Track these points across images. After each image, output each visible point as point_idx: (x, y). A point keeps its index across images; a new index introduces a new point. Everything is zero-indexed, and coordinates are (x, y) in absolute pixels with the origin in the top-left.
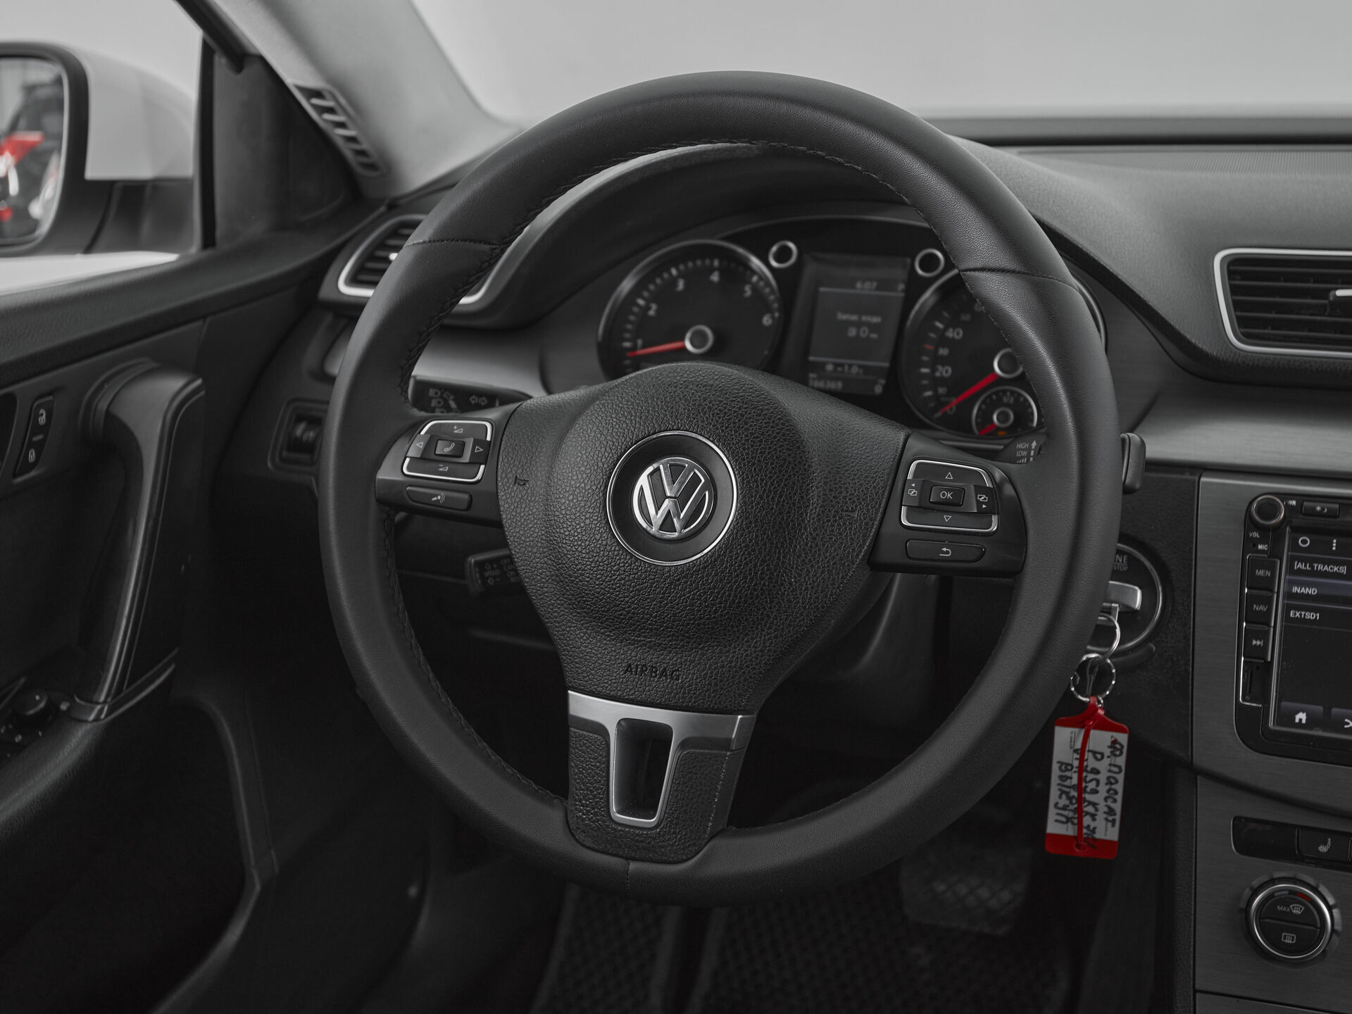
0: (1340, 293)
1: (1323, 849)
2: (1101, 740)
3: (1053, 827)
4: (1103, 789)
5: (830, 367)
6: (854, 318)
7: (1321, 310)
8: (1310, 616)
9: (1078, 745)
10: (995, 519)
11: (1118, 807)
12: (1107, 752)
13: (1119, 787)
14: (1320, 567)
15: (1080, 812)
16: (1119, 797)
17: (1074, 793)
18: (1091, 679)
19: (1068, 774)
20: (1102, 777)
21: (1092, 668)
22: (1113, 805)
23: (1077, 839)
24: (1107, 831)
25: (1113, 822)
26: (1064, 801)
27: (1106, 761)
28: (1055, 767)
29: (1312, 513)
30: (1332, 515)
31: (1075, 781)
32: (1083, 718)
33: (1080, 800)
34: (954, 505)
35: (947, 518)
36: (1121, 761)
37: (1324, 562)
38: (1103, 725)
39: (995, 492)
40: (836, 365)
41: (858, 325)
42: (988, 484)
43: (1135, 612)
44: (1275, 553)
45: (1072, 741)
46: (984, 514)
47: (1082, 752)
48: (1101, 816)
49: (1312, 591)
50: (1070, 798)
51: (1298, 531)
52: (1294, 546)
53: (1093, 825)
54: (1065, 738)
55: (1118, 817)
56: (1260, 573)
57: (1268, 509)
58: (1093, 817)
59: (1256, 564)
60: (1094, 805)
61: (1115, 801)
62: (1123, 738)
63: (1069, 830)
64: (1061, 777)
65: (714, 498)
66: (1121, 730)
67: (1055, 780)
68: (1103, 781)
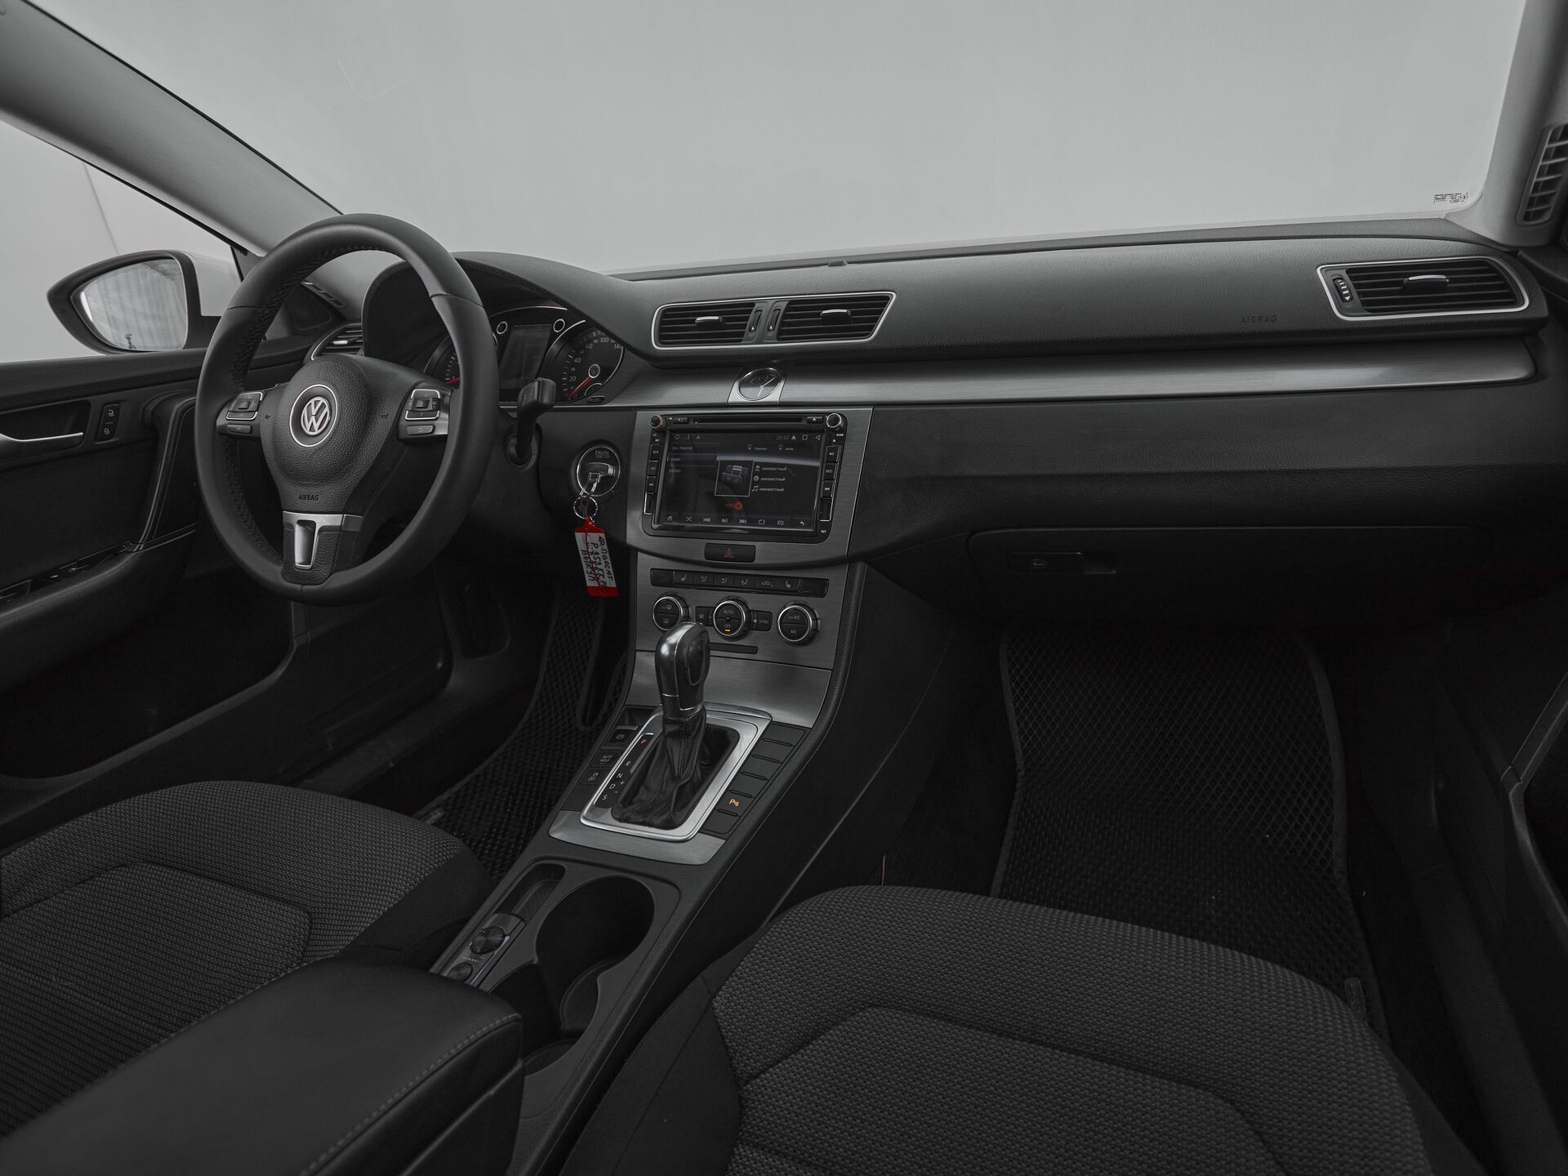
0: (699, 319)
1: (683, 579)
2: (594, 537)
3: (589, 583)
4: (603, 561)
7: (694, 329)
8: (675, 471)
9: (586, 541)
11: (611, 570)
12: (599, 543)
13: (608, 560)
14: (683, 448)
15: (597, 574)
16: (610, 565)
17: (592, 565)
19: (587, 556)
21: (584, 503)
22: (609, 570)
23: (599, 587)
24: (611, 583)
25: (611, 577)
26: (589, 570)
27: (599, 548)
28: (580, 552)
29: (678, 423)
30: (686, 423)
31: (590, 559)
32: (585, 528)
33: (595, 569)
34: (425, 408)
35: (422, 414)
36: (605, 547)
37: (684, 446)
38: (593, 530)
39: (441, 400)
42: (439, 397)
44: (661, 443)
45: (584, 539)
47: (588, 544)
48: (606, 576)
49: (678, 460)
50: (591, 568)
51: (675, 432)
52: (672, 439)
53: (605, 580)
54: (579, 536)
55: (612, 575)
56: (655, 452)
57: (655, 422)
58: (603, 576)
59: (654, 448)
60: (602, 570)
61: (609, 567)
62: (603, 535)
63: (595, 584)
64: (584, 558)
65: (331, 415)
66: (601, 532)
67: (583, 560)
68: (602, 558)
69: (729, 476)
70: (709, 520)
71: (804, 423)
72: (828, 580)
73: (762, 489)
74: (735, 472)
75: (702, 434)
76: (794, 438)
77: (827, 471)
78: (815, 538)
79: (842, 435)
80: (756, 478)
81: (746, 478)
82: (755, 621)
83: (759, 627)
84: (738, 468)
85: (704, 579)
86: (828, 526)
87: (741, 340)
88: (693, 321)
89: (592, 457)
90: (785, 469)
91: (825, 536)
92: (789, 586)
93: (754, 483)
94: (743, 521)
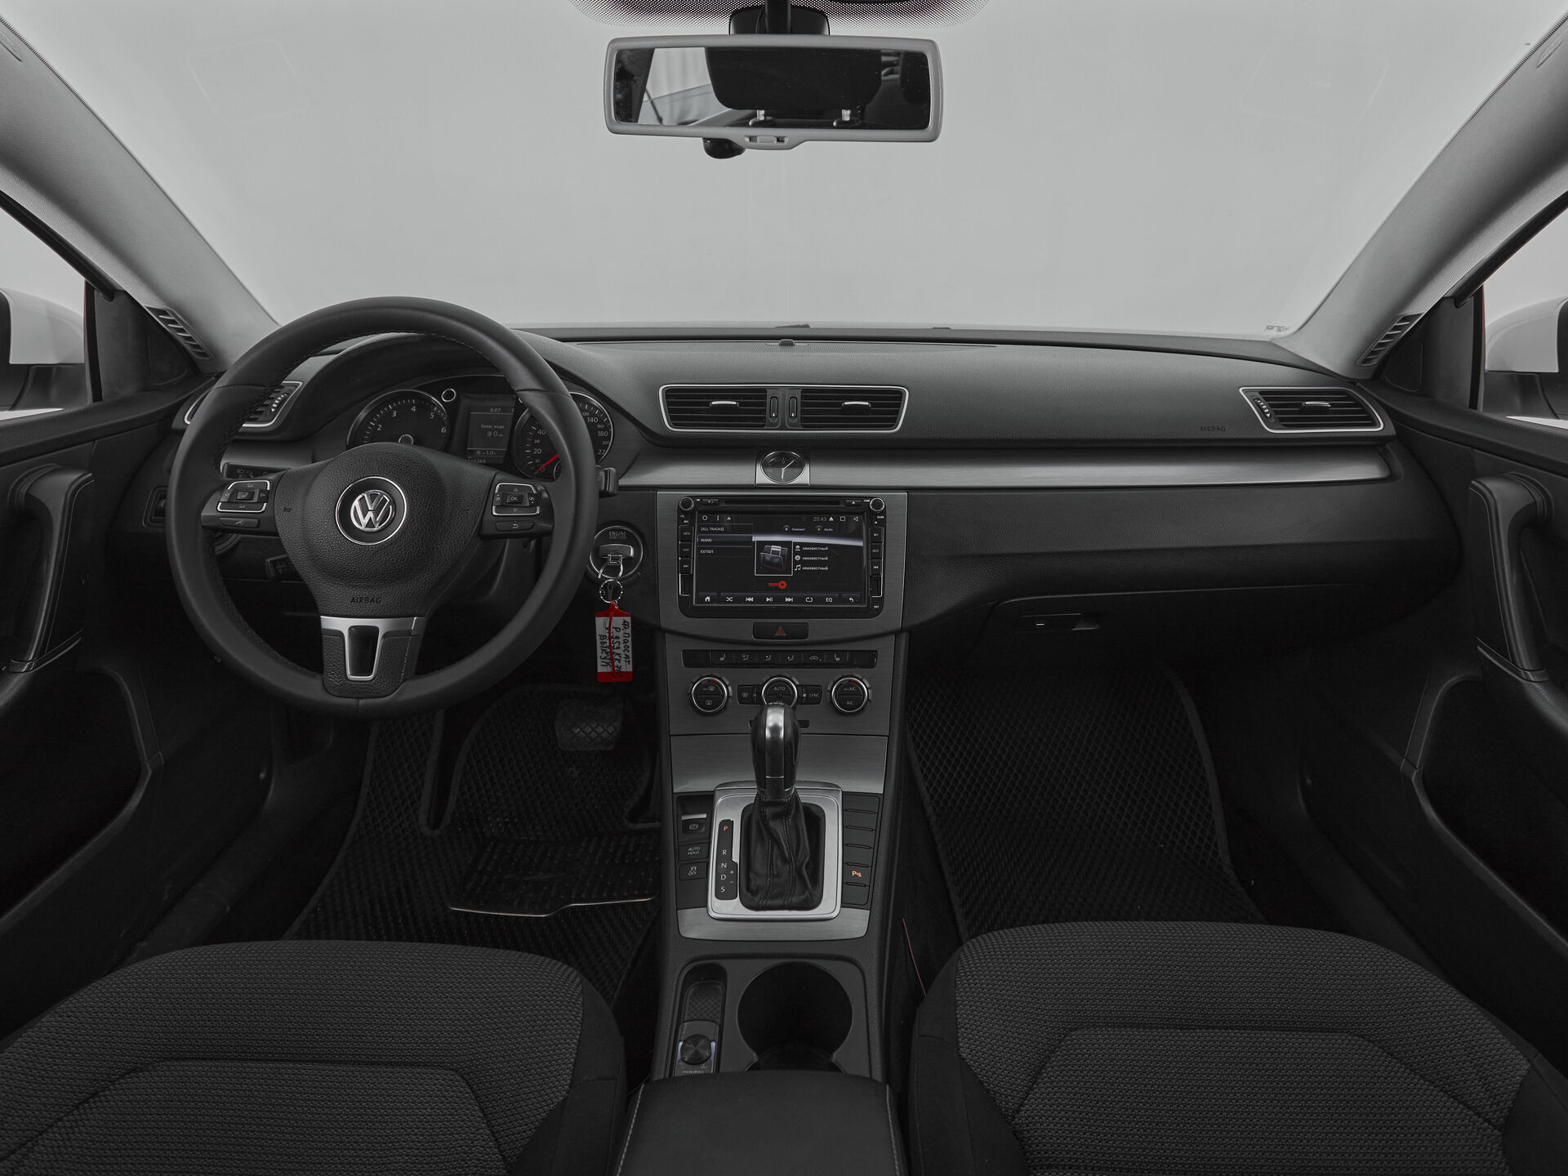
0: (713, 403)
1: (722, 659)
2: (618, 621)
3: (600, 669)
4: (622, 646)
5: (479, 453)
6: (490, 427)
7: (707, 411)
8: (709, 552)
9: (608, 626)
10: (538, 508)
11: (630, 654)
12: (622, 627)
13: (630, 644)
14: (713, 529)
15: (612, 660)
16: (630, 649)
17: (608, 650)
18: (611, 592)
19: (604, 641)
20: (621, 640)
21: (610, 587)
22: (628, 654)
23: (613, 673)
24: (627, 667)
25: (629, 662)
26: (604, 655)
27: (622, 632)
28: (598, 638)
29: (707, 504)
30: (715, 504)
31: (608, 644)
32: (608, 612)
33: (612, 653)
34: (518, 503)
35: (515, 510)
36: (629, 631)
37: (715, 527)
38: (618, 614)
39: (538, 495)
40: (482, 451)
41: (492, 430)
42: (535, 492)
43: (631, 557)
44: (692, 524)
45: (605, 623)
46: (532, 506)
47: (609, 629)
48: (623, 660)
49: (710, 540)
50: (607, 653)
51: (702, 513)
52: (700, 520)
53: (619, 665)
54: (600, 622)
55: (631, 659)
56: (685, 534)
57: (686, 503)
58: (619, 660)
59: (683, 530)
60: (619, 654)
61: (628, 651)
62: (628, 619)
63: (608, 669)
64: (601, 643)
65: (395, 509)
66: (627, 615)
67: (598, 645)
68: (622, 642)
69: (768, 556)
70: (752, 599)
71: (842, 505)
72: (876, 651)
73: (805, 568)
74: (774, 552)
75: (734, 516)
76: (831, 519)
77: (874, 551)
78: (869, 613)
79: (883, 517)
80: (798, 558)
81: (787, 558)
82: (805, 695)
83: (809, 701)
84: (777, 548)
85: (746, 658)
86: (881, 602)
87: (764, 426)
88: (707, 404)
89: (605, 539)
90: (827, 549)
91: (879, 611)
92: (838, 659)
93: (796, 563)
94: (789, 600)
